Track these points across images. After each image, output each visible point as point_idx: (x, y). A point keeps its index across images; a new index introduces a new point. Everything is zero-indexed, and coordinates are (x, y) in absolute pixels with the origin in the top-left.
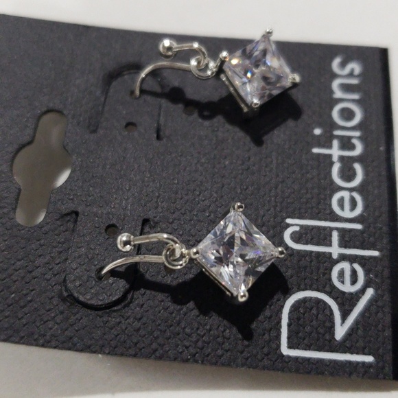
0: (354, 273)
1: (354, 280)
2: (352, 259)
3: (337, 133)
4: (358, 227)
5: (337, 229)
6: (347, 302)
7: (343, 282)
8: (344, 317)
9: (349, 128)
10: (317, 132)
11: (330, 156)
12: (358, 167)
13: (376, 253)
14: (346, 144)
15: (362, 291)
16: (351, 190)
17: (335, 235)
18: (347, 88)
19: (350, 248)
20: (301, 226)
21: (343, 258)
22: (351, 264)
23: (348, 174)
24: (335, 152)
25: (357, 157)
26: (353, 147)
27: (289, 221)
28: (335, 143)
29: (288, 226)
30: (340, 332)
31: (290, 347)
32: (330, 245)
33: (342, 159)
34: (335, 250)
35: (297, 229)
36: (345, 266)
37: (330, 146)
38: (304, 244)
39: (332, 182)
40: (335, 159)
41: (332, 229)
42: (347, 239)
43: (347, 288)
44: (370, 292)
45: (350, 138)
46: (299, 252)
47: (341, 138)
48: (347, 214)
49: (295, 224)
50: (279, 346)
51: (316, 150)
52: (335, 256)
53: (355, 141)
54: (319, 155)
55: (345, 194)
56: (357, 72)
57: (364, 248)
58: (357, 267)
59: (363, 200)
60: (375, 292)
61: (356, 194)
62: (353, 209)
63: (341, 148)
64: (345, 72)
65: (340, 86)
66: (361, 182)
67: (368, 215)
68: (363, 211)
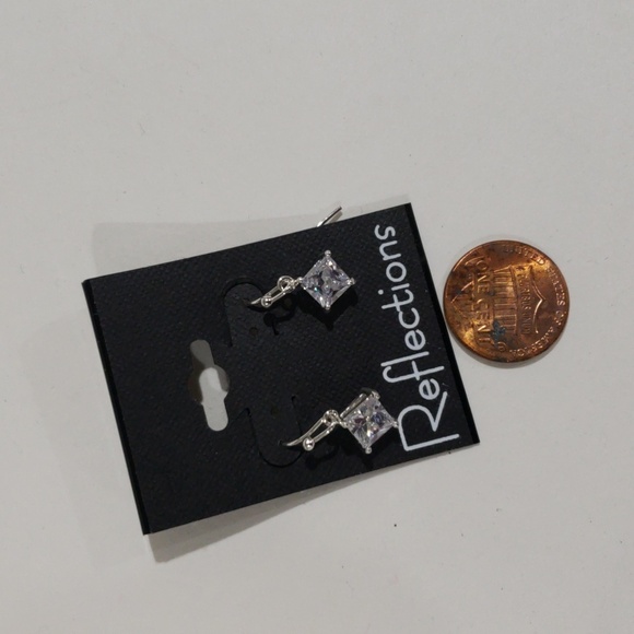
0: (432, 386)
1: (434, 391)
2: (428, 377)
3: (394, 289)
4: (426, 353)
5: (415, 360)
6: (433, 405)
7: (427, 394)
8: (434, 417)
9: (400, 282)
10: (381, 292)
11: (395, 308)
12: (414, 310)
13: (442, 368)
14: (401, 295)
15: (440, 397)
16: (414, 329)
17: (414, 364)
18: (389, 251)
19: (425, 370)
20: (392, 366)
21: (423, 378)
22: (429, 381)
23: (409, 318)
24: (397, 304)
25: (412, 303)
26: (407, 297)
27: (383, 365)
28: (395, 297)
29: (384, 368)
30: (435, 426)
31: (409, 444)
32: (412, 372)
33: (402, 307)
34: (417, 375)
35: (390, 368)
36: (425, 383)
37: (393, 302)
38: (397, 377)
39: (403, 328)
40: (398, 309)
41: (410, 361)
42: (422, 364)
43: (431, 397)
44: (445, 394)
45: (404, 289)
46: (396, 383)
47: (397, 292)
48: (417, 347)
49: (387, 365)
50: (402, 447)
51: (384, 307)
52: (418, 379)
53: (407, 291)
54: (387, 309)
55: (412, 333)
56: (393, 234)
57: (434, 367)
58: (433, 381)
59: (425, 334)
60: (449, 393)
61: (418, 331)
62: (419, 342)
63: (400, 300)
64: (385, 237)
65: (385, 249)
66: (420, 321)
67: (431, 343)
68: (426, 342)
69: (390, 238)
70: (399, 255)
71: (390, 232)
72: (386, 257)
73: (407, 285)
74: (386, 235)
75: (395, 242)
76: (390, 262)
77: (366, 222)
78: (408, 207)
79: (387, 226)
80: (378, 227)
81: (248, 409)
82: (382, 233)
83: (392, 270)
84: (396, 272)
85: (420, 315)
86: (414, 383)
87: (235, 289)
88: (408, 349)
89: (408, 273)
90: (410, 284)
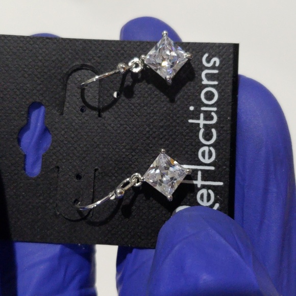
0: (209, 195)
1: (209, 199)
2: (208, 187)
3: (203, 109)
4: (212, 168)
5: (201, 170)
7: (203, 201)
9: (210, 105)
10: (192, 108)
11: (199, 124)
12: (214, 131)
13: (221, 184)
14: (208, 116)
15: (212, 206)
16: (209, 146)
17: (200, 173)
18: (210, 77)
19: (207, 181)
21: (203, 187)
22: (207, 191)
23: (208, 136)
24: (202, 122)
25: (214, 124)
26: (212, 118)
28: (202, 116)
32: (196, 179)
33: (205, 125)
34: (199, 182)
36: (204, 191)
37: (198, 118)
39: (200, 142)
40: (201, 126)
41: (197, 170)
42: (207, 176)
43: (205, 204)
44: (217, 205)
45: (211, 111)
47: (205, 112)
48: (207, 161)
51: (190, 121)
52: (199, 186)
53: (213, 114)
54: (192, 123)
55: (206, 149)
56: (217, 64)
57: (215, 181)
58: (211, 192)
59: (216, 152)
60: (220, 206)
61: (212, 149)
62: (210, 158)
63: (206, 118)
65: (206, 74)
66: (216, 141)
67: (219, 161)
68: (215, 159)
69: (213, 67)
70: (216, 83)
71: (215, 62)
72: (205, 82)
73: (215, 109)
74: (211, 64)
75: (216, 71)
76: (207, 86)
77: (198, 49)
78: (236, 47)
79: (214, 56)
80: (206, 55)
81: (58, 167)
82: (208, 61)
83: (207, 93)
84: (209, 96)
85: (218, 136)
86: (195, 189)
88: (199, 160)
89: (219, 99)
90: (218, 109)
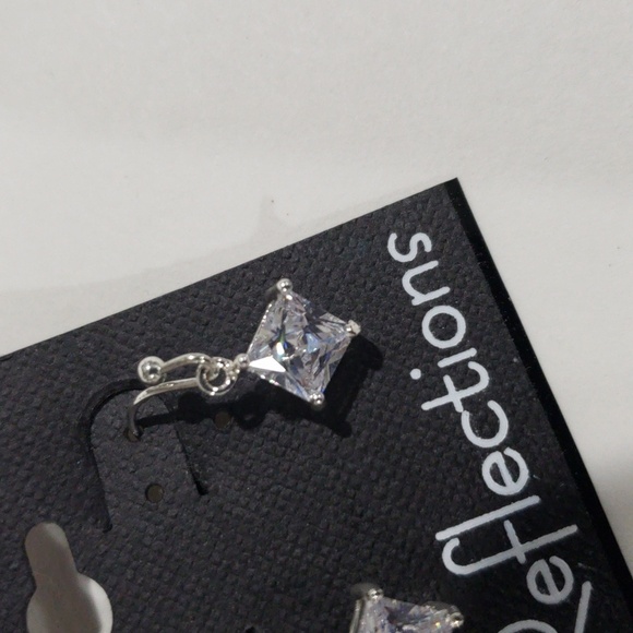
0: (556, 572)
1: (559, 580)
2: (544, 553)
3: (444, 363)
4: (534, 500)
5: (510, 517)
7: (548, 593)
9: (456, 350)
10: (416, 374)
11: (450, 406)
12: (494, 405)
13: (573, 529)
14: (464, 377)
15: (576, 595)
16: (500, 448)
17: (508, 528)
18: (423, 283)
19: (536, 537)
20: (462, 537)
21: (533, 556)
22: (548, 562)
23: (486, 426)
24: (455, 396)
25: (488, 389)
26: (475, 378)
27: (440, 536)
28: (448, 381)
29: (443, 544)
32: (509, 546)
33: (466, 402)
34: (519, 550)
35: (456, 543)
36: (541, 566)
37: (444, 392)
38: (475, 562)
39: (474, 448)
40: (459, 407)
41: (499, 523)
42: (529, 525)
43: (556, 597)
44: (587, 588)
45: (466, 362)
46: (474, 576)
47: (450, 370)
48: (512, 488)
49: (449, 537)
51: (427, 406)
52: (522, 559)
53: (473, 366)
54: (435, 410)
55: (496, 458)
56: (428, 247)
57: (554, 529)
58: (556, 561)
59: (524, 457)
60: (594, 585)
61: (510, 452)
62: (516, 476)
63: (460, 385)
64: (412, 256)
65: (413, 281)
66: (510, 429)
67: (541, 476)
68: (531, 474)
69: (423, 258)
70: (445, 290)
71: (420, 245)
72: (419, 299)
73: (472, 352)
74: (412, 252)
75: (433, 264)
76: (427, 306)
77: (368, 230)
78: (453, 189)
79: (414, 232)
80: (393, 237)
82: (404, 250)
83: (434, 324)
84: (444, 327)
85: (510, 416)
86: (515, 571)
87: (111, 404)
88: (493, 494)
89: (470, 325)
90: (477, 348)
